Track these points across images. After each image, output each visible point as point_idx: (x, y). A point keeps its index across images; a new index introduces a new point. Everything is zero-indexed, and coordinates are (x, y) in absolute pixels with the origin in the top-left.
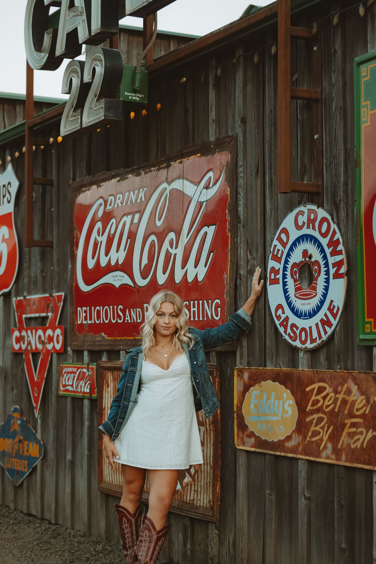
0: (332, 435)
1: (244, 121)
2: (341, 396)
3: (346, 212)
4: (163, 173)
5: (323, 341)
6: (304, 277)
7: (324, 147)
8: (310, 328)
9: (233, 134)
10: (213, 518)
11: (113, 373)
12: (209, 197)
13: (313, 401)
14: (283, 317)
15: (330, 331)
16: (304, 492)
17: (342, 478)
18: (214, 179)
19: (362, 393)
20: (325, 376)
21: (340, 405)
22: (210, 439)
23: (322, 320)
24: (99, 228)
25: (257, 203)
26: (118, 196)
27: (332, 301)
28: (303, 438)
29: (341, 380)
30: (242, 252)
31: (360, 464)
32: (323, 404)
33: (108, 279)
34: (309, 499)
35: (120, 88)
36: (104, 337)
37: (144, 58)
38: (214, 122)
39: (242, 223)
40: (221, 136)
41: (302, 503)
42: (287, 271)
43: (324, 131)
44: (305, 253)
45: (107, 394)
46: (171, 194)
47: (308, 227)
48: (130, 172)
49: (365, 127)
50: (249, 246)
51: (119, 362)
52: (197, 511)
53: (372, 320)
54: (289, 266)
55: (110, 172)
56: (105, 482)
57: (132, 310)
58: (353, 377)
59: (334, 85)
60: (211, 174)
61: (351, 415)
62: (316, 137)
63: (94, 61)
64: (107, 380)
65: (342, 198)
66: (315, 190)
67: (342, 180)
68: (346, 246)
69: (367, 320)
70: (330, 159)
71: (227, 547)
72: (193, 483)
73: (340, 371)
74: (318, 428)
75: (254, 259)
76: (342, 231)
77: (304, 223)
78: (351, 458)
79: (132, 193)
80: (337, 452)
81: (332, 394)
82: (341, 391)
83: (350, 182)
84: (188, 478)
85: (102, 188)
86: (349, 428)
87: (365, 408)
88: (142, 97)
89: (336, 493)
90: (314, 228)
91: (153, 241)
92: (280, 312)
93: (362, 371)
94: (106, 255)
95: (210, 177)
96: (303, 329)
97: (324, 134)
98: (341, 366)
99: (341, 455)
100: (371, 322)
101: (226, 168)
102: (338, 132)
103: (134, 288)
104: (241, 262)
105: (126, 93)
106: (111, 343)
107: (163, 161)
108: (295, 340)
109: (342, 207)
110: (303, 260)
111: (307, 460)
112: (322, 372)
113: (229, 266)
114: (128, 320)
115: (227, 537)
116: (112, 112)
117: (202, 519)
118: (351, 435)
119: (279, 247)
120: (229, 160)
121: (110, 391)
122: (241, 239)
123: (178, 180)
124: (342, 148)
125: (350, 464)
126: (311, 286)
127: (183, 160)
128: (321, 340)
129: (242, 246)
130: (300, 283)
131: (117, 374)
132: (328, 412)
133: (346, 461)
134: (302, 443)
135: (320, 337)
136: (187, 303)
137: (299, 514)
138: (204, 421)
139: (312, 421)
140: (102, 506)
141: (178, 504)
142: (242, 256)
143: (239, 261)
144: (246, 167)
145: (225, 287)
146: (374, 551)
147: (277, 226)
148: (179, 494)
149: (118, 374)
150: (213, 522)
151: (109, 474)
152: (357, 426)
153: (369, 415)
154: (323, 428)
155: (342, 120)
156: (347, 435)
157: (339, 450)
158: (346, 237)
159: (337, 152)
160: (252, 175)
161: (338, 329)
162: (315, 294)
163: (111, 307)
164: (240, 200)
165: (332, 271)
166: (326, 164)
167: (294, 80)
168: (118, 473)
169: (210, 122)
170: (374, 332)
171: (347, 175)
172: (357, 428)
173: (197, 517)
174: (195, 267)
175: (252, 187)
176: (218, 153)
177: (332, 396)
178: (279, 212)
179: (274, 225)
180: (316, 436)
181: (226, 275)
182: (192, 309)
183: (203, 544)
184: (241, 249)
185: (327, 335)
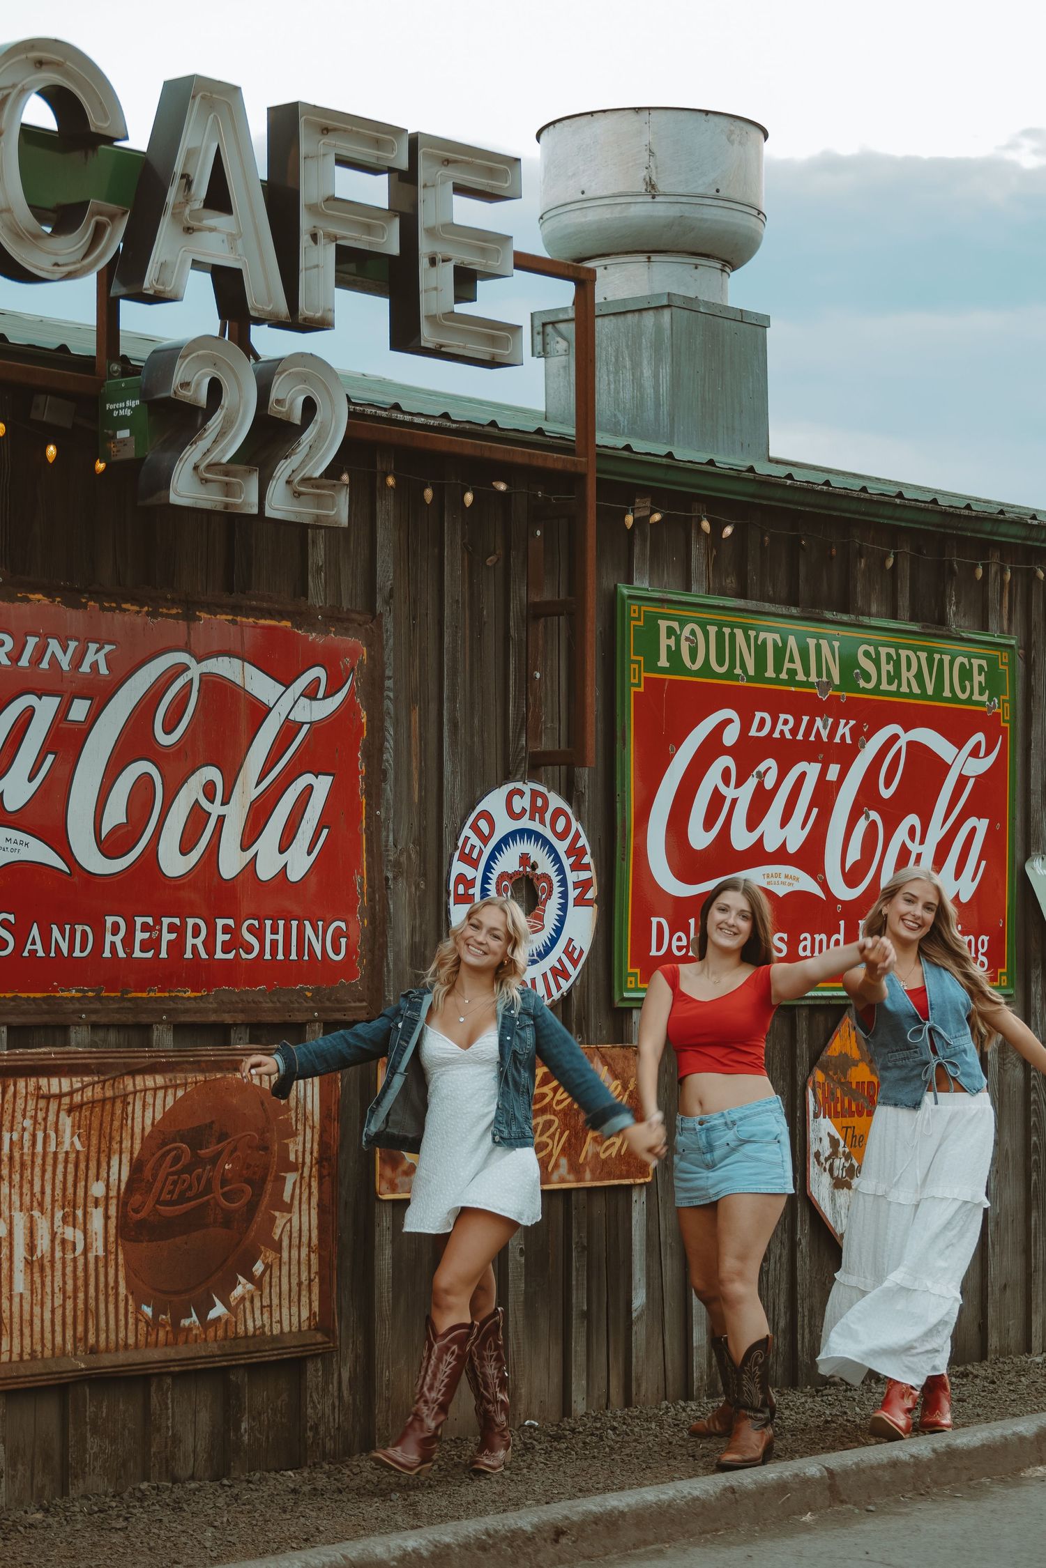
0: (567, 1144)
4: (174, 627)
5: (553, 1000)
8: (533, 980)
10: (331, 1344)
15: (565, 985)
19: (618, 1076)
22: (310, 1194)
23: (553, 969)
27: (571, 940)
30: (390, 837)
31: (614, 1179)
32: (553, 1099)
41: (516, 1262)
42: (490, 884)
44: (524, 859)
46: (206, 684)
47: (532, 818)
49: (636, 693)
52: (279, 1346)
53: (638, 971)
54: (494, 876)
58: (600, 1053)
60: (319, 672)
65: (587, 784)
68: (597, 859)
69: (629, 970)
72: (257, 1293)
77: (524, 810)
79: (53, 642)
80: (576, 1169)
84: (246, 1287)
89: (574, 1231)
90: (542, 822)
91: (148, 774)
95: (319, 678)
99: (585, 1172)
100: (636, 973)
103: (70, 875)
104: (388, 855)
107: (167, 600)
110: (521, 869)
113: (365, 860)
119: (474, 840)
120: (365, 658)
122: (387, 813)
123: (226, 659)
125: (597, 1182)
126: (533, 913)
127: (241, 620)
128: (550, 1000)
129: (391, 827)
132: (563, 1110)
133: (592, 1180)
135: (550, 994)
136: (253, 922)
138: (300, 1160)
141: (221, 1347)
142: (391, 844)
143: (384, 853)
145: (358, 899)
146: (633, 1299)
148: (222, 1326)
154: (552, 1137)
156: (592, 1142)
157: (581, 1165)
161: (578, 983)
162: (541, 926)
165: (573, 894)
166: (545, 722)
169: (311, 566)
174: (282, 850)
181: (359, 876)
182: (269, 936)
183: (270, 1411)
184: (388, 832)
185: (560, 992)
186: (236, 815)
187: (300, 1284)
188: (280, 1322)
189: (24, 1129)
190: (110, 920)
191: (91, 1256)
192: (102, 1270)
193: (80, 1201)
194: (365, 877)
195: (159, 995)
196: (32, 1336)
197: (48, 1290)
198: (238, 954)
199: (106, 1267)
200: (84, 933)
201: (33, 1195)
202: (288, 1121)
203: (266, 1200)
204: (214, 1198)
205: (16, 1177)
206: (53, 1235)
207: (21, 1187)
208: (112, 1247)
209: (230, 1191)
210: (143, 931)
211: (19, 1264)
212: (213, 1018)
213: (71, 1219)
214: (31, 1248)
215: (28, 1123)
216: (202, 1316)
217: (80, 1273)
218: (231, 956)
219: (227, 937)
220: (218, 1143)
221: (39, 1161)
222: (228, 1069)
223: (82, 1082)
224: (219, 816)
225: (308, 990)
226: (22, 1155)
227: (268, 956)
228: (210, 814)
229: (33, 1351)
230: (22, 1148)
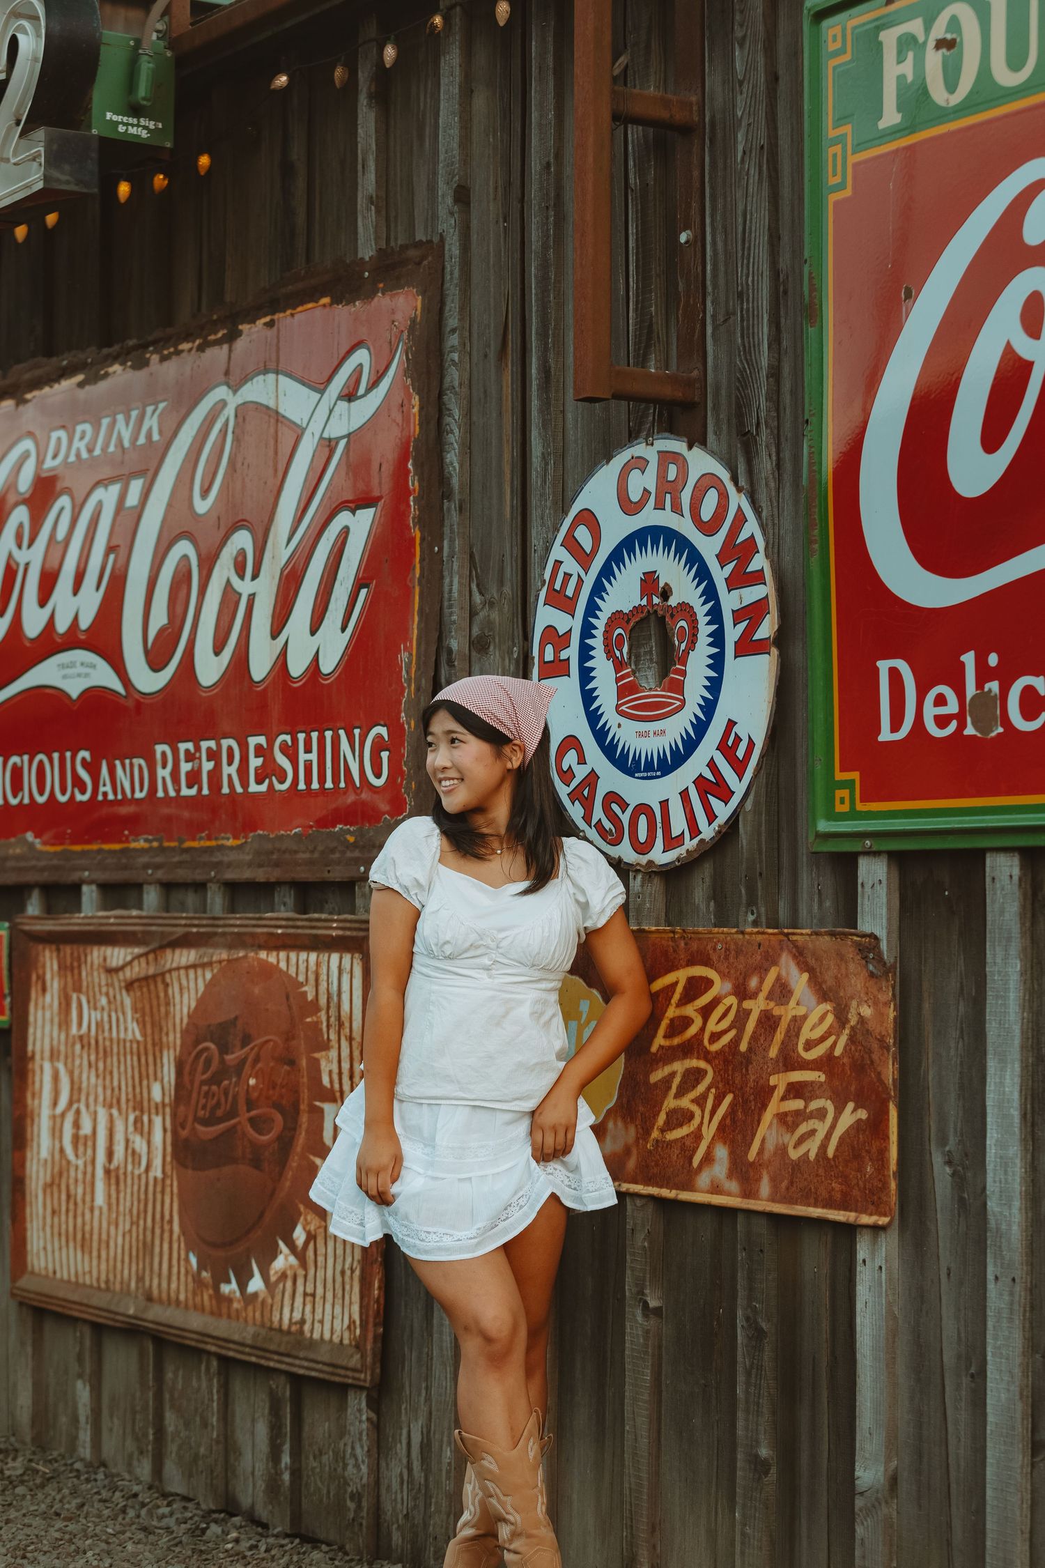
0: (728, 1121)
1: (462, 196)
2: (756, 1006)
3: (774, 458)
4: (218, 354)
5: (702, 841)
6: (646, 653)
7: (709, 267)
8: (664, 804)
9: (429, 238)
10: (362, 1376)
11: (58, 950)
12: (356, 423)
13: (672, 1020)
14: (581, 773)
15: (723, 811)
16: (643, 1294)
17: (761, 1251)
18: (373, 372)
19: (823, 996)
20: (709, 947)
21: (754, 1032)
23: (699, 780)
24: (21, 526)
25: (500, 439)
26: (79, 428)
27: (731, 724)
28: (640, 1130)
29: (759, 957)
30: (454, 584)
31: (815, 1206)
32: (703, 1029)
33: (45, 674)
34: (657, 1312)
35: (91, 99)
36: (32, 846)
37: (163, 15)
38: (372, 203)
39: (457, 497)
40: (392, 244)
41: (636, 1326)
42: (594, 637)
43: (708, 221)
44: (649, 582)
45: (40, 1013)
46: (240, 420)
47: (660, 506)
48: (115, 358)
49: (836, 203)
50: (476, 568)
51: (78, 918)
52: (312, 1356)
53: (855, 776)
54: (600, 623)
55: (54, 359)
56: (32, 1273)
57: (118, 763)
58: (796, 947)
59: (741, 83)
60: (361, 357)
61: (789, 1061)
62: (683, 238)
63: (13, 20)
64: (40, 972)
65: (762, 415)
66: (680, 394)
67: (764, 362)
68: (776, 558)
69: (840, 776)
70: (727, 302)
71: (405, 1461)
72: (301, 1272)
73: (755, 930)
74: (685, 1102)
75: (492, 604)
76: (764, 514)
77: (646, 493)
78: (787, 1189)
79: (120, 417)
80: (743, 1172)
81: (732, 1000)
82: (759, 990)
83: (786, 369)
84: (286, 1258)
85: (29, 405)
86: (783, 1098)
87: (833, 1038)
88: (157, 128)
89: (741, 1294)
90: (676, 508)
91: (185, 558)
92: (571, 758)
93: (823, 930)
94: (43, 602)
95: (361, 365)
96: (643, 809)
97: (708, 229)
98: (759, 916)
99: (759, 1180)
100: (853, 781)
101: (408, 339)
102: (751, 219)
103: (125, 697)
104: (451, 614)
105: (109, 115)
106: (55, 862)
107: (215, 322)
108: (616, 842)
109: (764, 444)
110: (644, 602)
111: (651, 1198)
112: (699, 933)
113: (415, 626)
114: (105, 794)
115: (405, 1432)
116: (67, 167)
117: (327, 1377)
118: (788, 1121)
119: (571, 565)
120: (419, 312)
121: (51, 1006)
122: (452, 547)
123: (261, 378)
124: (765, 268)
125: (785, 1206)
126: (667, 679)
127: (276, 317)
128: (696, 841)
129: (455, 567)
130: (634, 672)
131: (72, 954)
132: (720, 1052)
133: (772, 1199)
134: (638, 1146)
135: (694, 830)
136: (288, 738)
137: (627, 1360)
138: (337, 1086)
139: (667, 1081)
140: (23, 1344)
141: (256, 1336)
142: (455, 595)
143: (446, 611)
144: (467, 334)
145: (403, 689)
146: (857, 1468)
147: (563, 506)
148: (258, 1306)
149: (76, 954)
150: (361, 1388)
151: (45, 1248)
152: (808, 1094)
153: (845, 1060)
154: (700, 1101)
155: (765, 185)
156: (775, 1121)
157: (752, 1164)
158: (777, 531)
159: (750, 279)
160: (486, 356)
161: (749, 805)
162: (678, 703)
163: (56, 756)
164: (452, 432)
165: (733, 633)
166: (714, 317)
167: (616, 72)
168: (71, 1245)
169: (361, 202)
170: (861, 812)
171: (780, 349)
172: (808, 1101)
173: (313, 1374)
174: (314, 631)
175: (485, 392)
176: (383, 294)
177: (730, 1007)
178: (569, 462)
179: (555, 503)
180: (681, 1125)
181: (407, 654)
182: (303, 757)
183: (331, 1453)
184: (451, 577)
185: (715, 825)
186: (264, 589)
187: (343, 1273)
188: (322, 1322)
189: (103, 1009)
190: (160, 748)
191: (151, 1175)
192: (159, 1196)
193: (145, 1104)
194: (414, 652)
195: (208, 843)
196: (108, 1260)
197: (121, 1208)
198: (271, 786)
199: (163, 1192)
200: (140, 767)
201: (113, 1090)
202: (316, 1025)
203: (301, 1139)
204: (239, 1123)
205: (101, 1065)
206: (127, 1141)
207: (104, 1079)
208: (168, 1168)
209: (258, 1116)
210: (187, 761)
211: (100, 1173)
212: (246, 874)
213: (139, 1125)
214: (110, 1154)
215: (104, 1001)
216: (243, 1285)
217: (142, 1197)
218: (263, 788)
219: (259, 761)
220: (243, 1047)
221: (115, 1050)
222: (253, 946)
223: (132, 953)
224: (250, 595)
225: (349, 832)
226: (104, 1039)
227: (302, 786)
228: (240, 595)
229: (107, 1282)
230: (103, 1031)
